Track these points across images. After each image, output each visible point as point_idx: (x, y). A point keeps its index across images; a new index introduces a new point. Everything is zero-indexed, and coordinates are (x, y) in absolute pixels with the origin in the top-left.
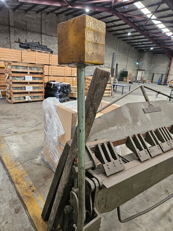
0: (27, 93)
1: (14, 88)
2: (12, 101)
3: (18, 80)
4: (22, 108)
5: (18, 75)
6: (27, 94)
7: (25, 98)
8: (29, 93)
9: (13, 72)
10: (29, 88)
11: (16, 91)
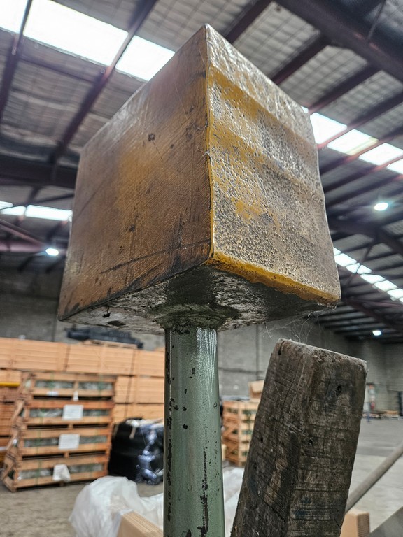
0: (60, 455)
1: (28, 443)
2: (14, 484)
3: (45, 418)
4: (37, 507)
5: (48, 404)
6: (61, 461)
7: (51, 470)
8: (67, 455)
9: (36, 397)
10: (69, 442)
11: (33, 451)
